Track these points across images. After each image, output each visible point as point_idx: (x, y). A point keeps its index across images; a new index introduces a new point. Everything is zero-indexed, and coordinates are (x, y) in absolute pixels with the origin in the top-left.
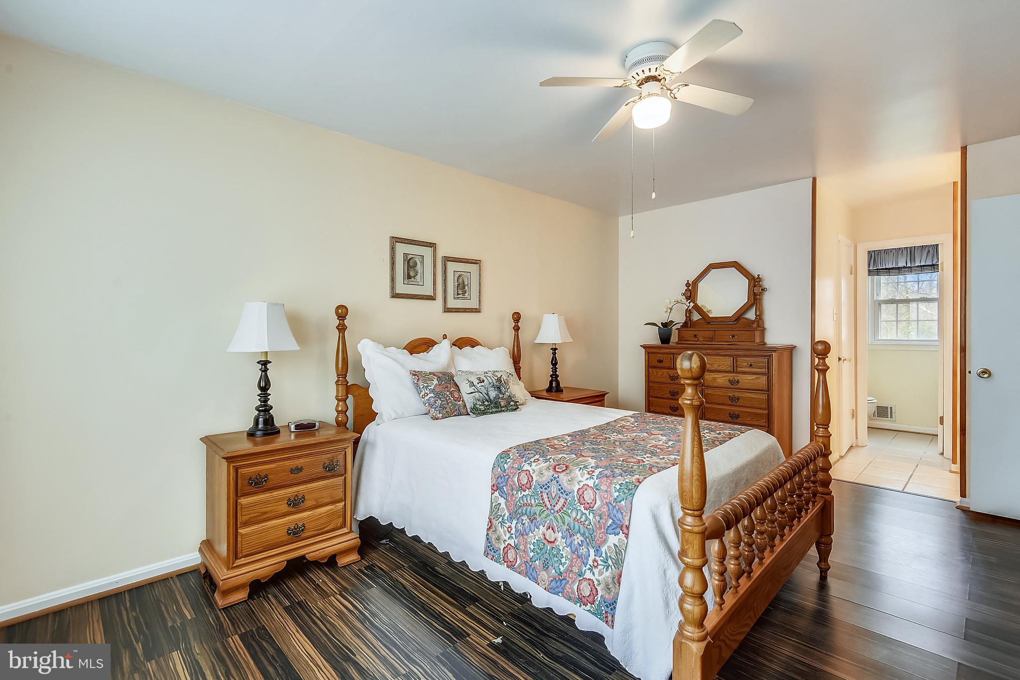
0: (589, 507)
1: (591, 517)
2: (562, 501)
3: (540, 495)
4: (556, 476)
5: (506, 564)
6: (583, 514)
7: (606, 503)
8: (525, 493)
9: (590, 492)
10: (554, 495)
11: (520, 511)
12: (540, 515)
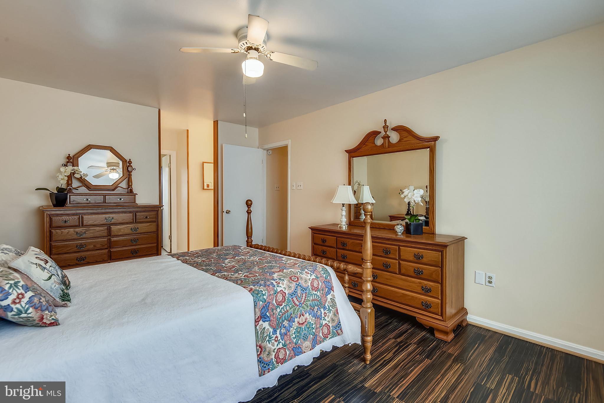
0: (317, 289)
1: (319, 294)
2: (304, 295)
3: (292, 301)
4: (298, 283)
5: (279, 364)
6: (315, 294)
7: (323, 282)
8: (282, 307)
9: (316, 281)
10: (299, 295)
11: (281, 321)
12: (294, 313)
